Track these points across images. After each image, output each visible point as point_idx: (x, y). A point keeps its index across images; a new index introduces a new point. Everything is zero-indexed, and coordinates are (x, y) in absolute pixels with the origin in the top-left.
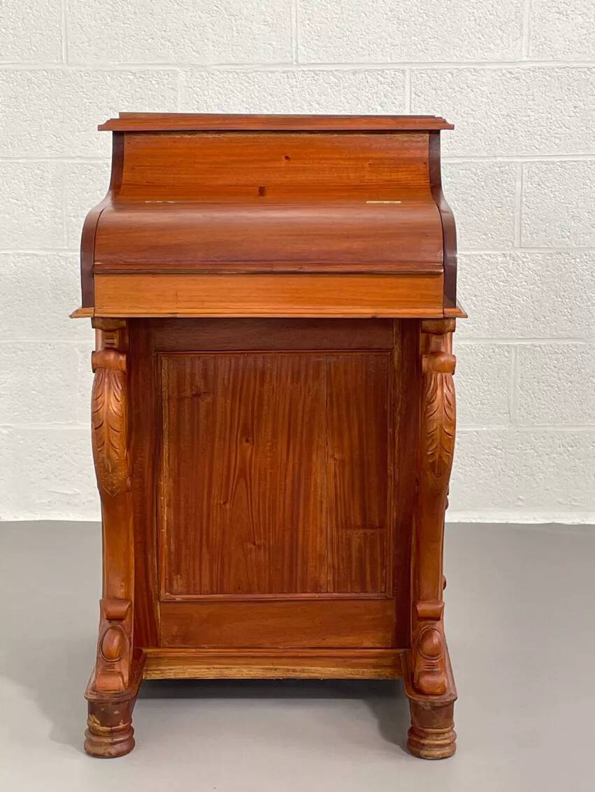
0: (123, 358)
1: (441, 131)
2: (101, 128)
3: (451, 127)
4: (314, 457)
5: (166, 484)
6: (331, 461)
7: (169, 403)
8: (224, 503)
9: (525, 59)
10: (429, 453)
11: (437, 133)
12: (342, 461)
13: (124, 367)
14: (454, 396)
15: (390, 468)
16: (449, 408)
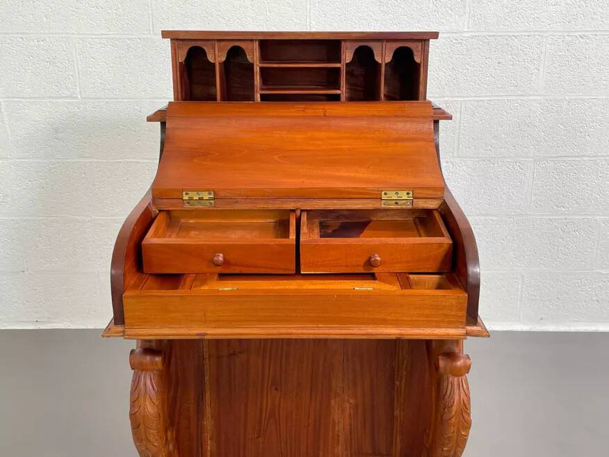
0: (158, 359)
1: (440, 121)
2: (150, 119)
3: (450, 118)
4: (333, 401)
5: (208, 423)
6: (347, 405)
7: (209, 360)
8: (258, 437)
9: (466, 30)
10: (445, 449)
11: (436, 122)
12: (356, 406)
13: (160, 366)
14: (469, 399)
15: (397, 413)
16: (466, 412)
